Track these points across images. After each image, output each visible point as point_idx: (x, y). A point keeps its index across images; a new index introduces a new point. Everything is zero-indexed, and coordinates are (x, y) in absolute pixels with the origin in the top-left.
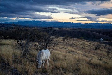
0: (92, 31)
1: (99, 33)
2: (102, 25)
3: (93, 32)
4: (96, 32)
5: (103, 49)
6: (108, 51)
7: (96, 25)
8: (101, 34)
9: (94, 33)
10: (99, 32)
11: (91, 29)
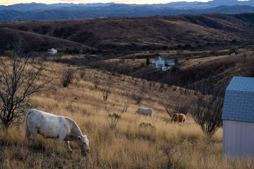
0: (21, 28)
1: (44, 33)
2: (47, 9)
3: (26, 30)
4: (35, 30)
5: (82, 82)
6: (96, 87)
7: (31, 9)
8: (50, 35)
9: (28, 32)
10: (44, 29)
11: (17, 22)
